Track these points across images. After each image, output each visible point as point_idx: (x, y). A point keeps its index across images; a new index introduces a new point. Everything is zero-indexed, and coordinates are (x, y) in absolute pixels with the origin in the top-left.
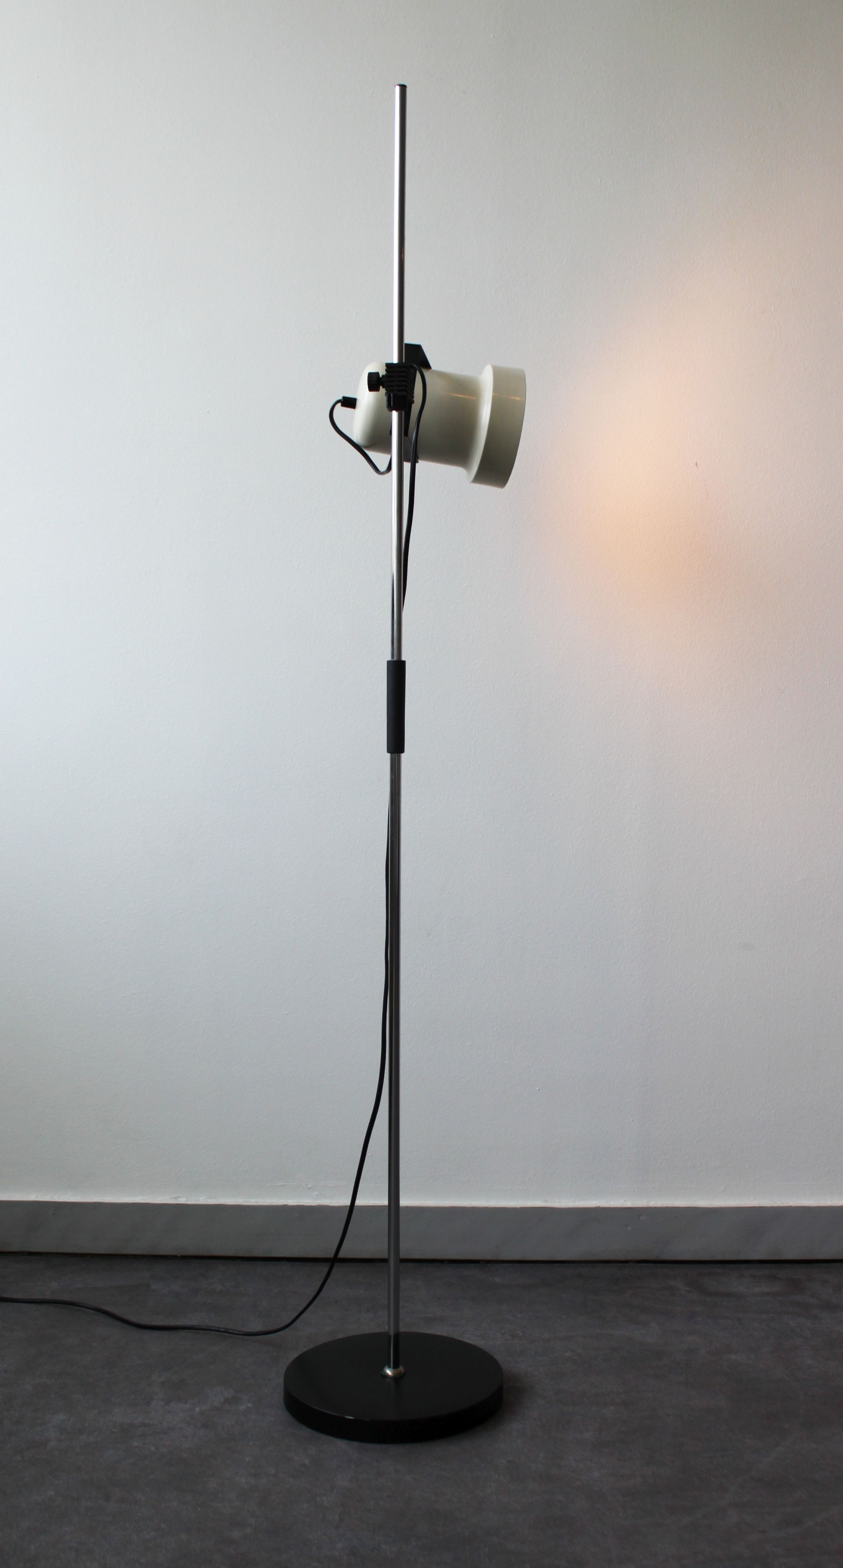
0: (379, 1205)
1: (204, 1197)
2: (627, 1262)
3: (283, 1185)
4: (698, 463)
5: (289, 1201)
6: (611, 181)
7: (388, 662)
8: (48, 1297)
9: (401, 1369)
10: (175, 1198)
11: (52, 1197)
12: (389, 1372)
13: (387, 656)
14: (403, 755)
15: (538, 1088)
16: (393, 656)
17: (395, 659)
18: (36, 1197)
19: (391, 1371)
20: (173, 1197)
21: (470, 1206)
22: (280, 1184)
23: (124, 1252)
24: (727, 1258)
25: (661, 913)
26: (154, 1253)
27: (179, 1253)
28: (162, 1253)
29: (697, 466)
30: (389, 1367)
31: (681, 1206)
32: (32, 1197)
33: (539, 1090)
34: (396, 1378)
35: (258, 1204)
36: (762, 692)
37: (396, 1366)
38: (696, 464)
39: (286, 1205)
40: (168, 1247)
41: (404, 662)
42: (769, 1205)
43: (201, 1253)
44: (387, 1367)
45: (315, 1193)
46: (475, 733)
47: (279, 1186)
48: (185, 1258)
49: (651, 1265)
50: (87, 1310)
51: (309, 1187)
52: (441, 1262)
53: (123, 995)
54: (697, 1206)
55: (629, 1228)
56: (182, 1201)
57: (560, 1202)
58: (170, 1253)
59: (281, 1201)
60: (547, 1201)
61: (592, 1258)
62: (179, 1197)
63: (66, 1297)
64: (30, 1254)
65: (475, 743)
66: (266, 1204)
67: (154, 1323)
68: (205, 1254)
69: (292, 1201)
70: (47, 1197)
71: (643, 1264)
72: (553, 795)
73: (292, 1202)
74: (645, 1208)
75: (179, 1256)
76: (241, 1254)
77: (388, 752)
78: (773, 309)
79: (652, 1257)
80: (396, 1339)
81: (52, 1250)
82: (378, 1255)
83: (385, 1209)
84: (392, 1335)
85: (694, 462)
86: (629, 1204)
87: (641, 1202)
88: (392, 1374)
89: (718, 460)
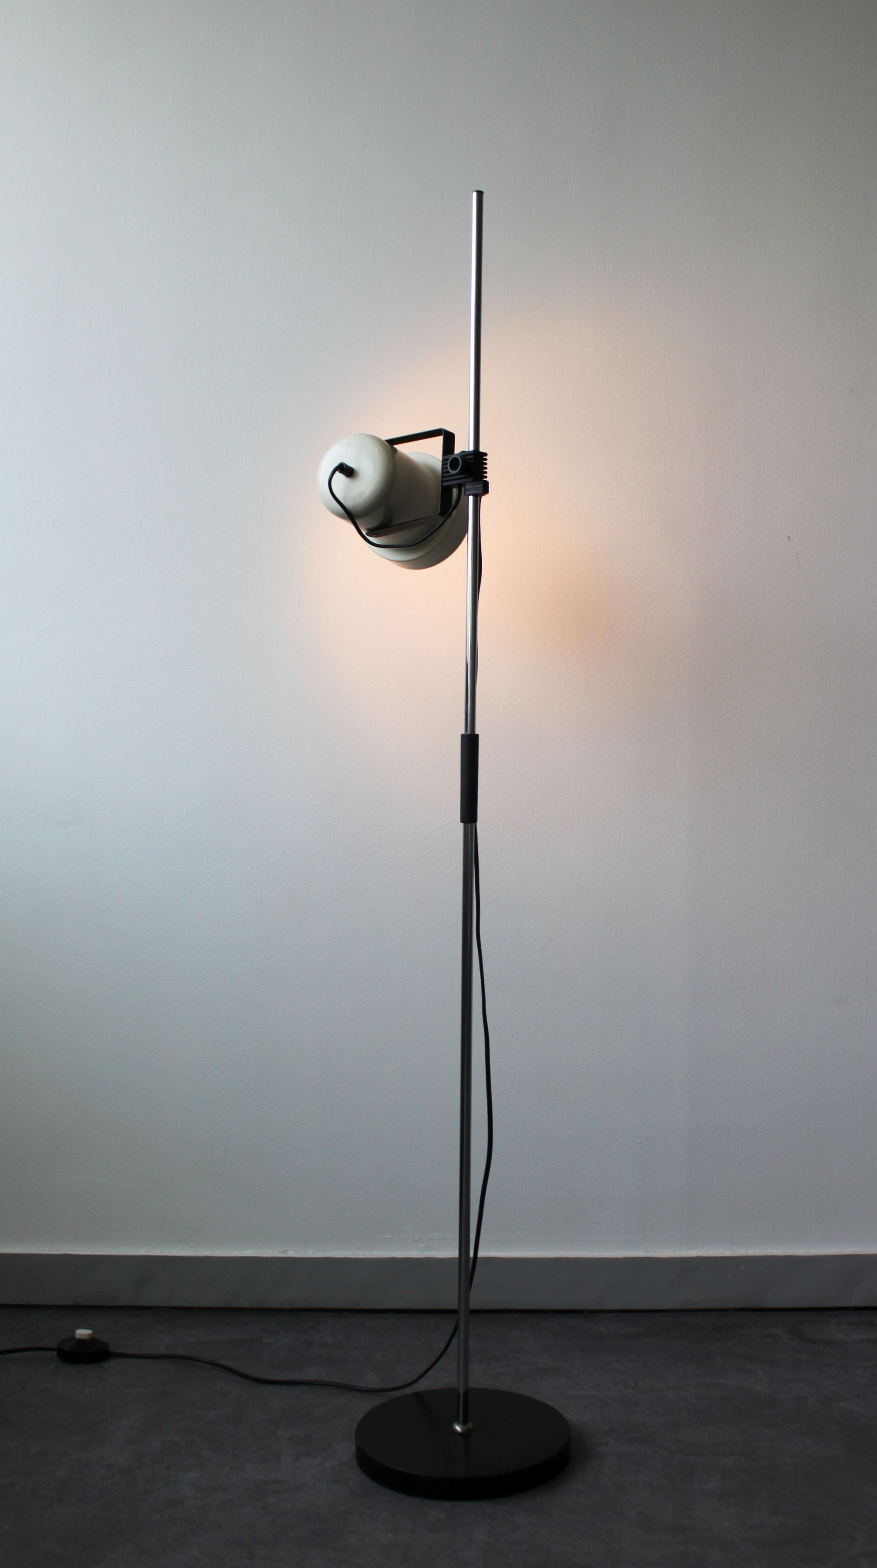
1: (313, 1251)
2: (726, 1310)
3: (391, 1238)
4: (790, 537)
5: (396, 1254)
6: (705, 268)
7: (462, 735)
8: (164, 1351)
9: (470, 1425)
10: (284, 1251)
11: (161, 1252)
12: (458, 1428)
13: (460, 730)
15: (639, 1141)
16: (466, 730)
17: (468, 733)
18: (146, 1251)
19: (459, 1427)
20: (282, 1250)
21: (574, 1257)
22: (388, 1237)
23: (235, 1305)
26: (263, 1306)
27: (288, 1306)
28: (271, 1306)
29: (790, 540)
30: (458, 1423)
31: (779, 1255)
32: (142, 1251)
34: (464, 1436)
35: (366, 1257)
36: (853, 756)
37: (464, 1423)
38: (789, 537)
39: (394, 1258)
40: (277, 1300)
41: (478, 735)
42: (863, 1253)
43: (309, 1306)
44: (456, 1422)
45: (421, 1246)
46: (578, 796)
47: (388, 1238)
48: (294, 1311)
49: (752, 1312)
50: (204, 1364)
51: (416, 1239)
52: (545, 1312)
54: (795, 1254)
55: (729, 1277)
56: (291, 1254)
57: (661, 1252)
58: (279, 1306)
59: (389, 1253)
60: (648, 1252)
61: (692, 1307)
62: (288, 1250)
63: (180, 1351)
64: (139, 1308)
66: (374, 1257)
67: (272, 1378)
68: (314, 1306)
70: (157, 1251)
71: (743, 1311)
73: (399, 1254)
74: (744, 1257)
76: (350, 1307)
77: (462, 821)
78: (860, 390)
79: (752, 1304)
80: (466, 1394)
81: (163, 1304)
82: (455, 1306)
83: (458, 1260)
84: (461, 1390)
85: (787, 536)
86: (728, 1253)
87: (740, 1251)
88: (461, 1430)
89: (809, 534)
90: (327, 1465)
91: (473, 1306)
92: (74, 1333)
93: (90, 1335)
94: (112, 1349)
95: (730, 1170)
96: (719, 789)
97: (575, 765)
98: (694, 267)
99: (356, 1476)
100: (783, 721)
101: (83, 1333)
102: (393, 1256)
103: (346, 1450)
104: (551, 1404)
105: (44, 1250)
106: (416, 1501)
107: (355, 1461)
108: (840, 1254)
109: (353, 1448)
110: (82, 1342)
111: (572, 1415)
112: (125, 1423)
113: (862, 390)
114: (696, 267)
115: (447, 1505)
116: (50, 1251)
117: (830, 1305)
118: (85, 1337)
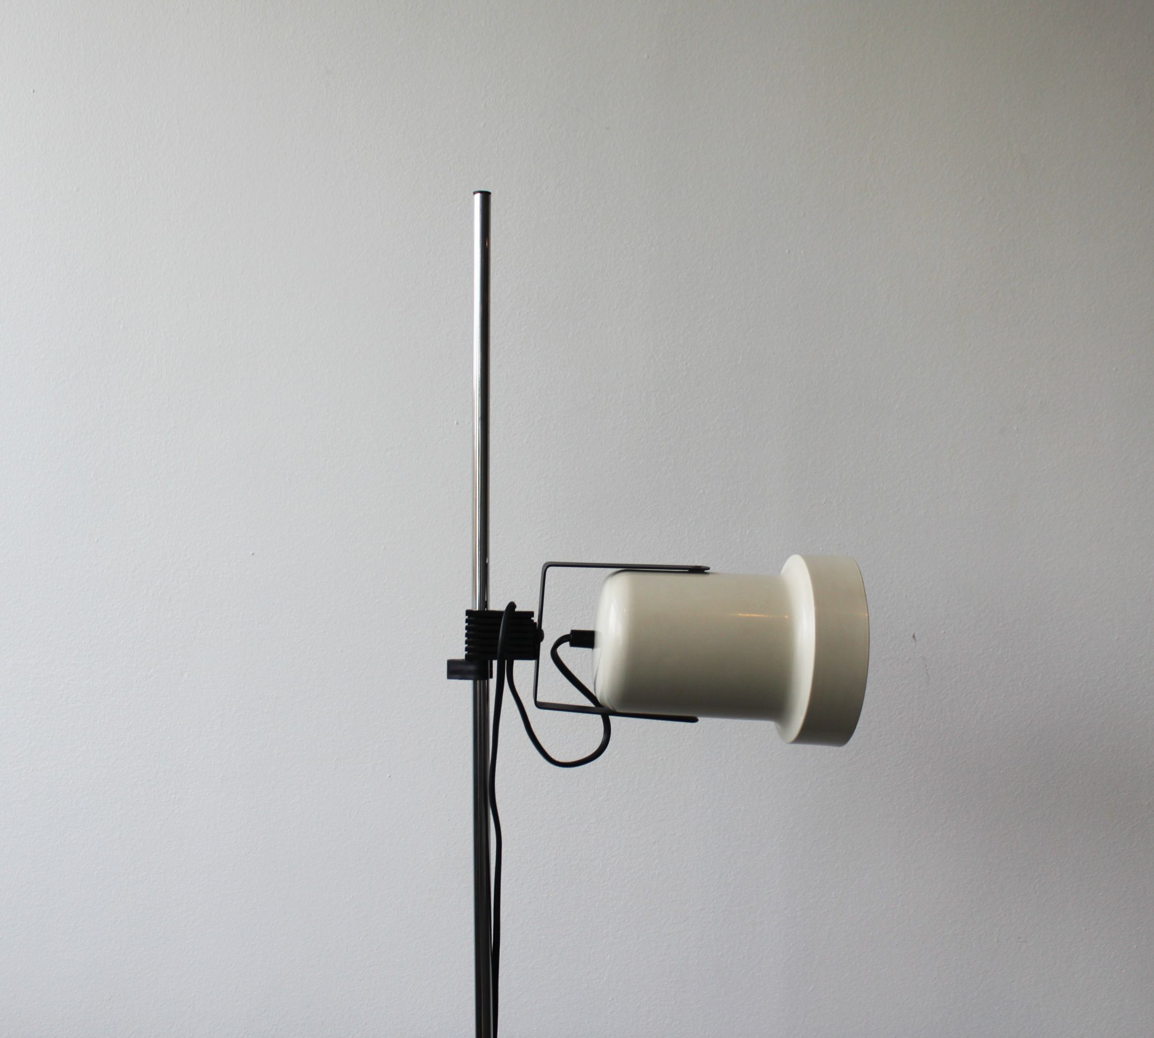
4: (916, 636)
29: (915, 640)
38: (914, 637)
46: (613, 999)
78: (1015, 428)
85: (912, 635)
89: (943, 632)
96: (811, 989)
97: (609, 956)
98: (787, 251)
100: (901, 895)
113: (1017, 429)
114: (789, 252)
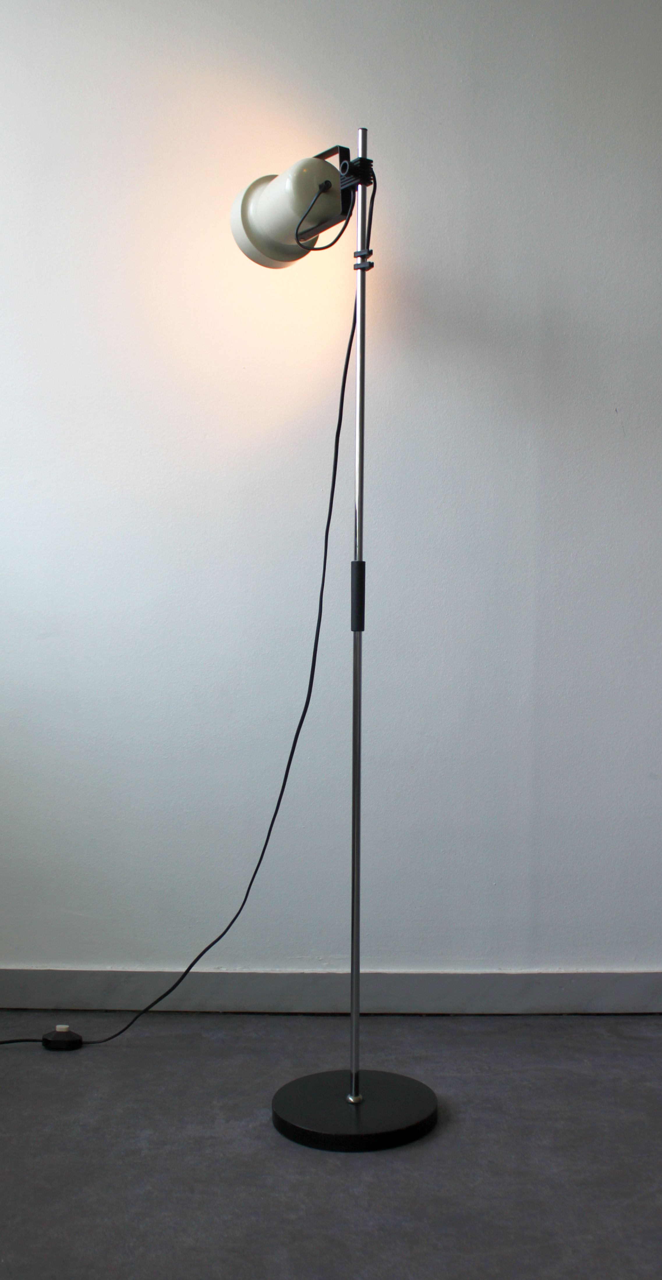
0: (375, 972)
1: (240, 968)
2: (561, 1014)
3: (301, 958)
5: (305, 970)
7: (352, 563)
9: (360, 1096)
10: (218, 968)
11: (123, 968)
12: (351, 1099)
13: (351, 558)
14: (363, 633)
15: (494, 884)
16: (355, 559)
17: (357, 560)
18: (111, 968)
19: (352, 1098)
20: (217, 967)
23: (179, 1010)
24: (637, 1011)
25: (588, 750)
26: (202, 1010)
27: (221, 1011)
30: (351, 1095)
31: (602, 972)
32: (108, 968)
33: (495, 885)
34: (356, 1104)
35: (282, 972)
37: (357, 1094)
39: (303, 973)
40: (213, 1005)
41: (364, 563)
43: (238, 1010)
44: (350, 1095)
45: (325, 964)
47: (298, 958)
48: (225, 1013)
49: (580, 1017)
51: (321, 959)
52: (421, 1015)
53: (178, 814)
54: (615, 972)
55: (563, 989)
56: (224, 970)
58: (214, 1010)
60: (501, 969)
61: (535, 1012)
62: (221, 967)
64: (107, 1011)
65: (448, 621)
66: (287, 972)
68: (242, 1010)
69: (308, 970)
70: (120, 968)
71: (573, 1016)
72: (507, 661)
74: (575, 974)
75: (221, 1012)
76: (269, 1011)
77: (352, 630)
79: (580, 1011)
80: (357, 1075)
81: (124, 1008)
82: (348, 1010)
83: (350, 976)
84: (354, 1072)
86: (563, 971)
87: (572, 970)
88: (353, 1100)
90: (250, 1126)
91: (362, 1010)
92: (55, 1028)
93: (68, 1028)
94: (84, 1040)
95: (565, 907)
99: (274, 1134)
101: (61, 1028)
102: (302, 972)
103: (266, 1116)
104: (424, 1082)
105: (32, 967)
106: (318, 1152)
107: (271, 1124)
108: (649, 972)
109: (271, 1114)
110: (61, 1033)
111: (440, 1091)
112: (96, 1095)
115: (342, 1155)
116: (37, 967)
117: (642, 1011)
118: (64, 1031)
